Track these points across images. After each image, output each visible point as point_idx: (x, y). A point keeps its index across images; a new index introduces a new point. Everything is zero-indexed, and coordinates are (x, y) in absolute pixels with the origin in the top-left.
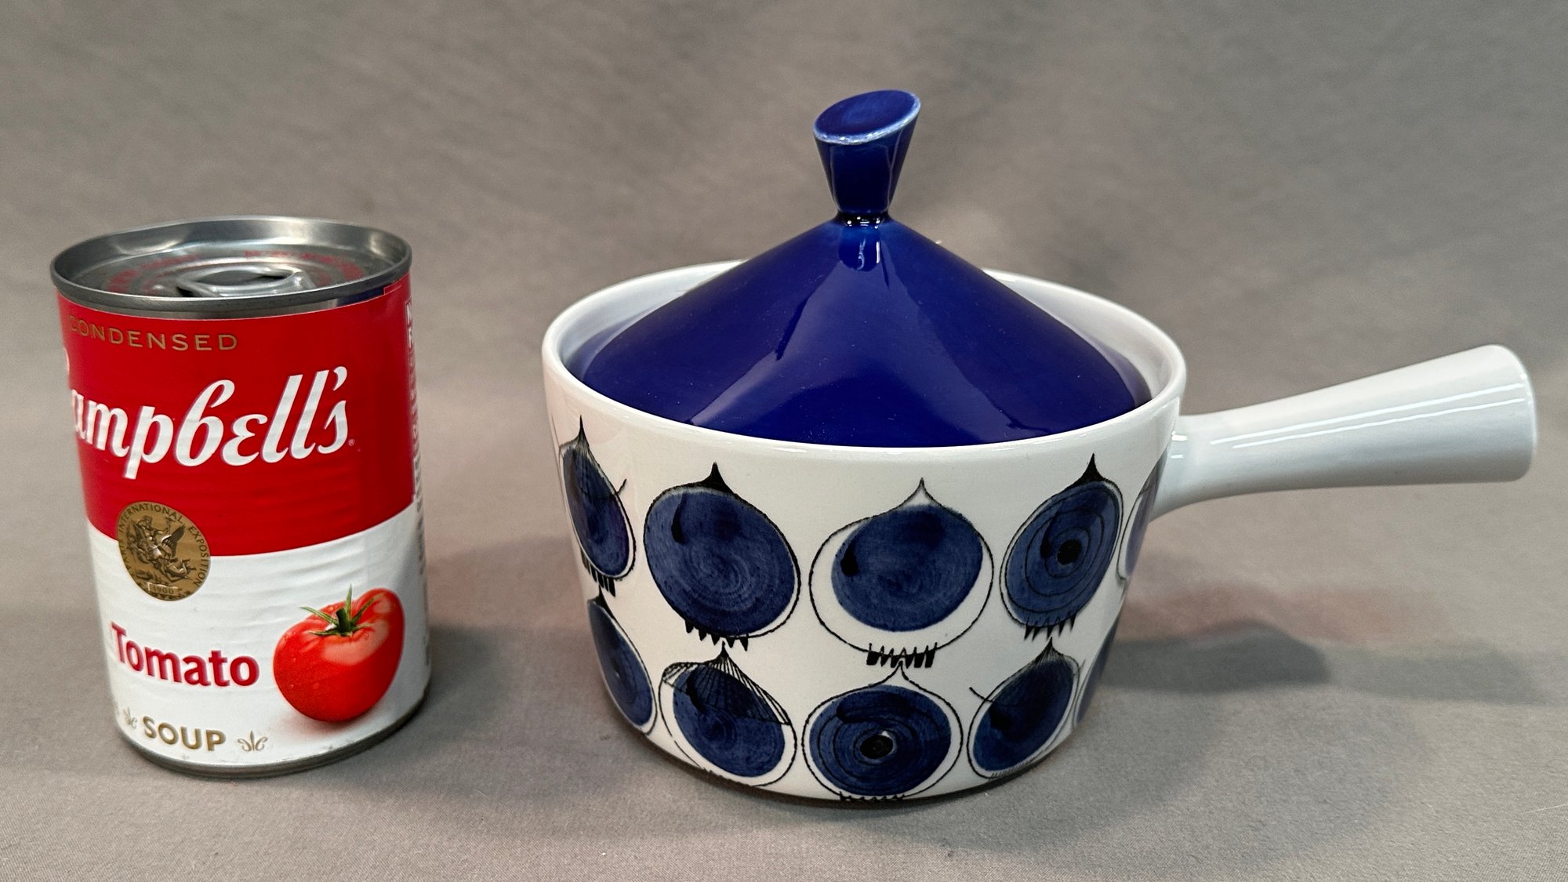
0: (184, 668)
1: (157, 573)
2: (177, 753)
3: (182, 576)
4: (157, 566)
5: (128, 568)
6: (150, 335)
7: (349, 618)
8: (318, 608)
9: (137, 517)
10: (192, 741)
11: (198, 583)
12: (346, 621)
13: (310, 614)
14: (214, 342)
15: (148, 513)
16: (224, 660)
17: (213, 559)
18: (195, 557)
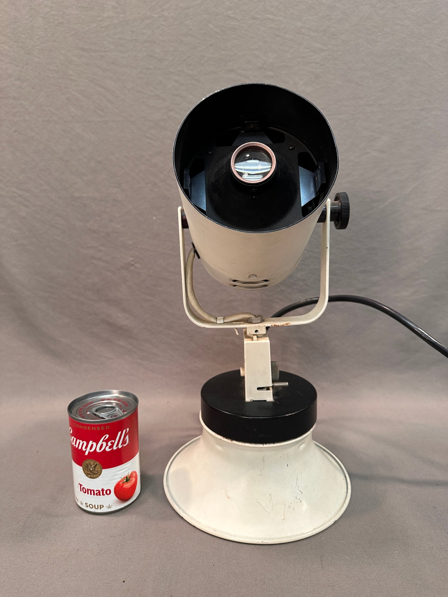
0: (96, 492)
1: (91, 473)
2: (93, 510)
3: (96, 474)
4: (91, 471)
5: (84, 472)
6: (93, 427)
7: (128, 478)
8: (123, 477)
9: (87, 462)
10: (96, 507)
11: (100, 475)
12: (127, 479)
13: (121, 479)
14: (105, 428)
15: (90, 461)
16: (104, 490)
17: (103, 470)
18: (99, 470)
